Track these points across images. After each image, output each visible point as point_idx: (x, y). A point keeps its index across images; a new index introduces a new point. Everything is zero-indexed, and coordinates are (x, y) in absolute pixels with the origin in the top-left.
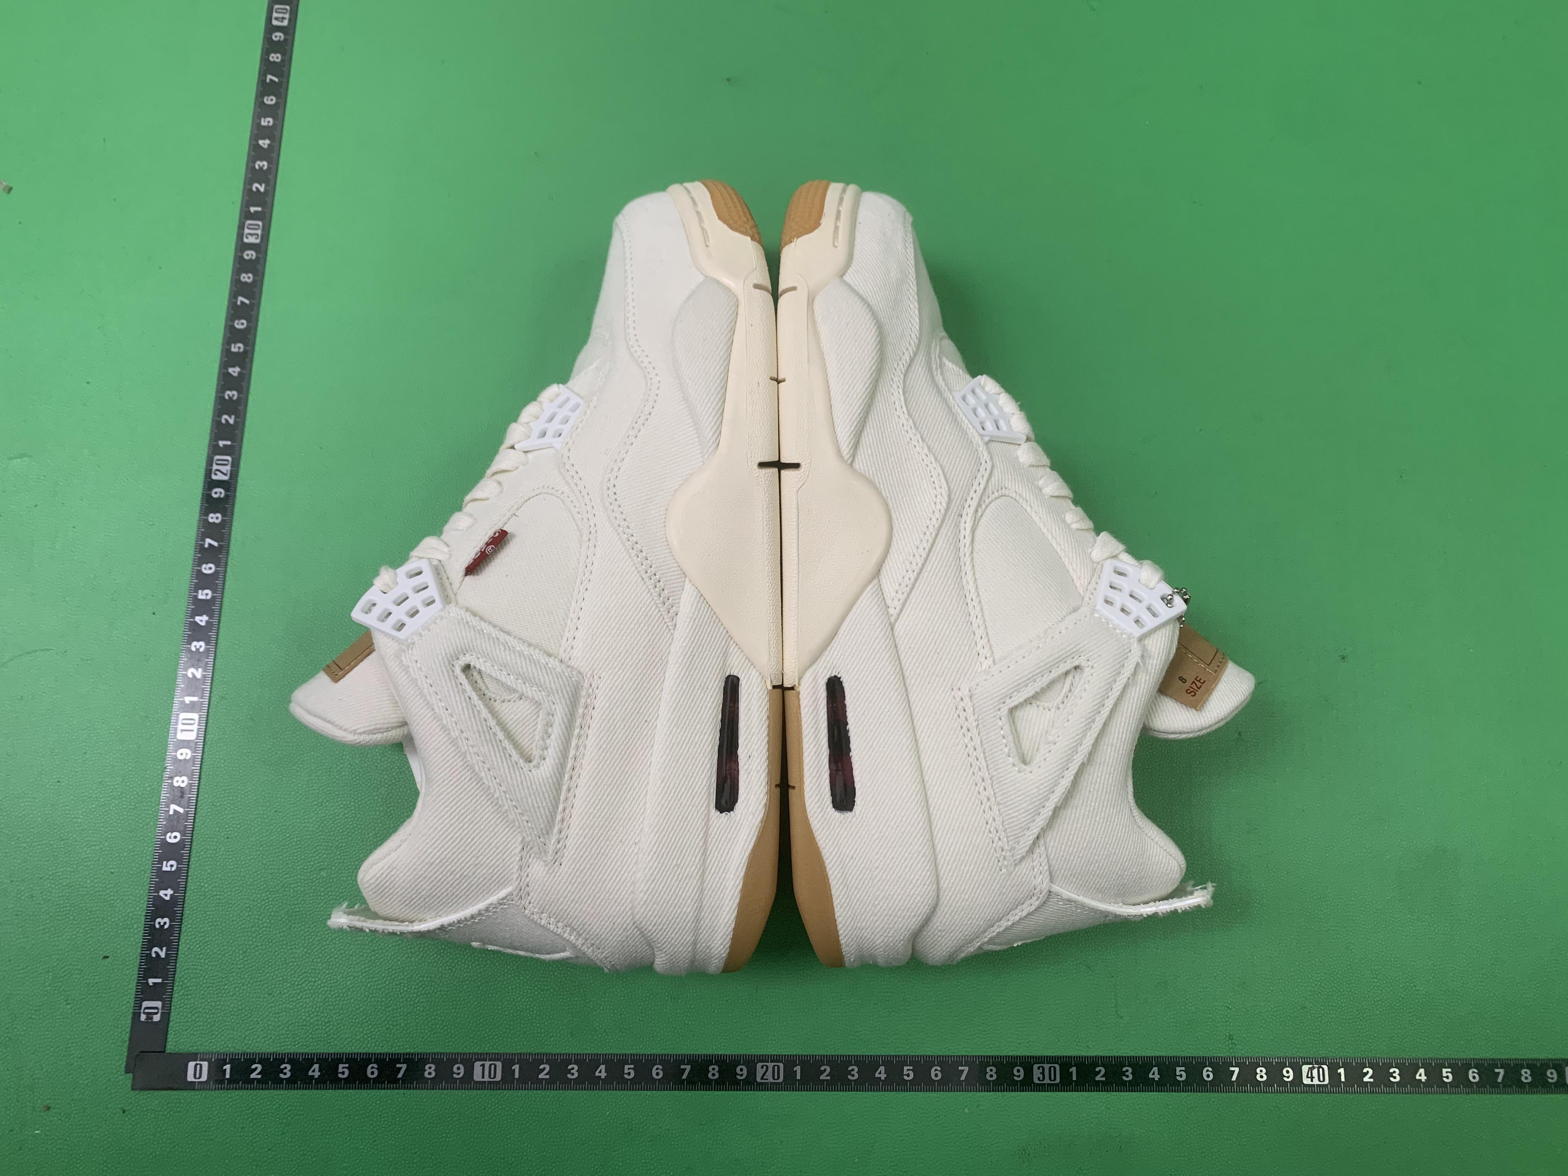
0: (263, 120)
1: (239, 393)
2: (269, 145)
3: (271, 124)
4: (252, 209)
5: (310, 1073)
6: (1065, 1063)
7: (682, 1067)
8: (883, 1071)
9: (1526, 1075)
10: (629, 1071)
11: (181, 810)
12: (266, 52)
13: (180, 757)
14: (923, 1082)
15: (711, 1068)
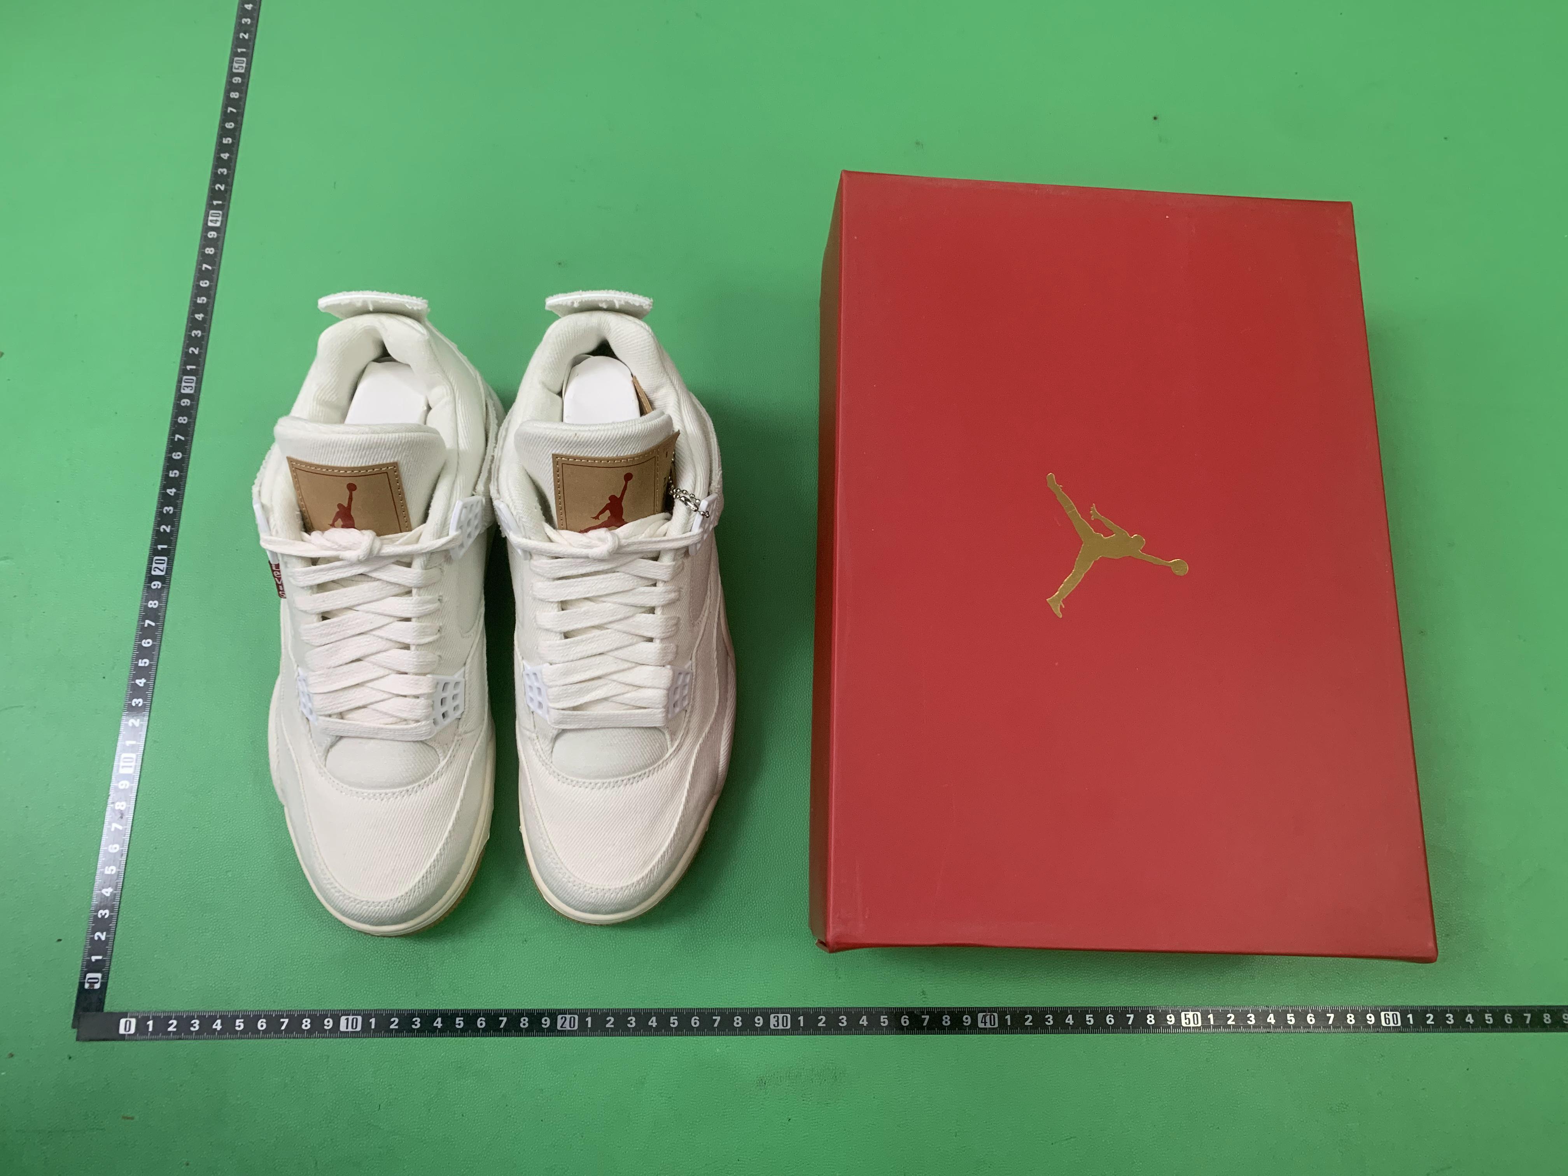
0: (198, 298)
1: (175, 508)
2: (203, 318)
3: (205, 302)
4: (189, 367)
5: (214, 1027)
6: (795, 1013)
7: (500, 1019)
8: (654, 1021)
9: (1151, 1019)
10: (459, 1022)
11: (120, 828)
12: (203, 247)
13: (121, 787)
14: (685, 1029)
15: (522, 1019)
